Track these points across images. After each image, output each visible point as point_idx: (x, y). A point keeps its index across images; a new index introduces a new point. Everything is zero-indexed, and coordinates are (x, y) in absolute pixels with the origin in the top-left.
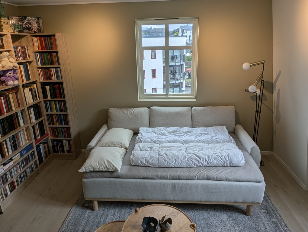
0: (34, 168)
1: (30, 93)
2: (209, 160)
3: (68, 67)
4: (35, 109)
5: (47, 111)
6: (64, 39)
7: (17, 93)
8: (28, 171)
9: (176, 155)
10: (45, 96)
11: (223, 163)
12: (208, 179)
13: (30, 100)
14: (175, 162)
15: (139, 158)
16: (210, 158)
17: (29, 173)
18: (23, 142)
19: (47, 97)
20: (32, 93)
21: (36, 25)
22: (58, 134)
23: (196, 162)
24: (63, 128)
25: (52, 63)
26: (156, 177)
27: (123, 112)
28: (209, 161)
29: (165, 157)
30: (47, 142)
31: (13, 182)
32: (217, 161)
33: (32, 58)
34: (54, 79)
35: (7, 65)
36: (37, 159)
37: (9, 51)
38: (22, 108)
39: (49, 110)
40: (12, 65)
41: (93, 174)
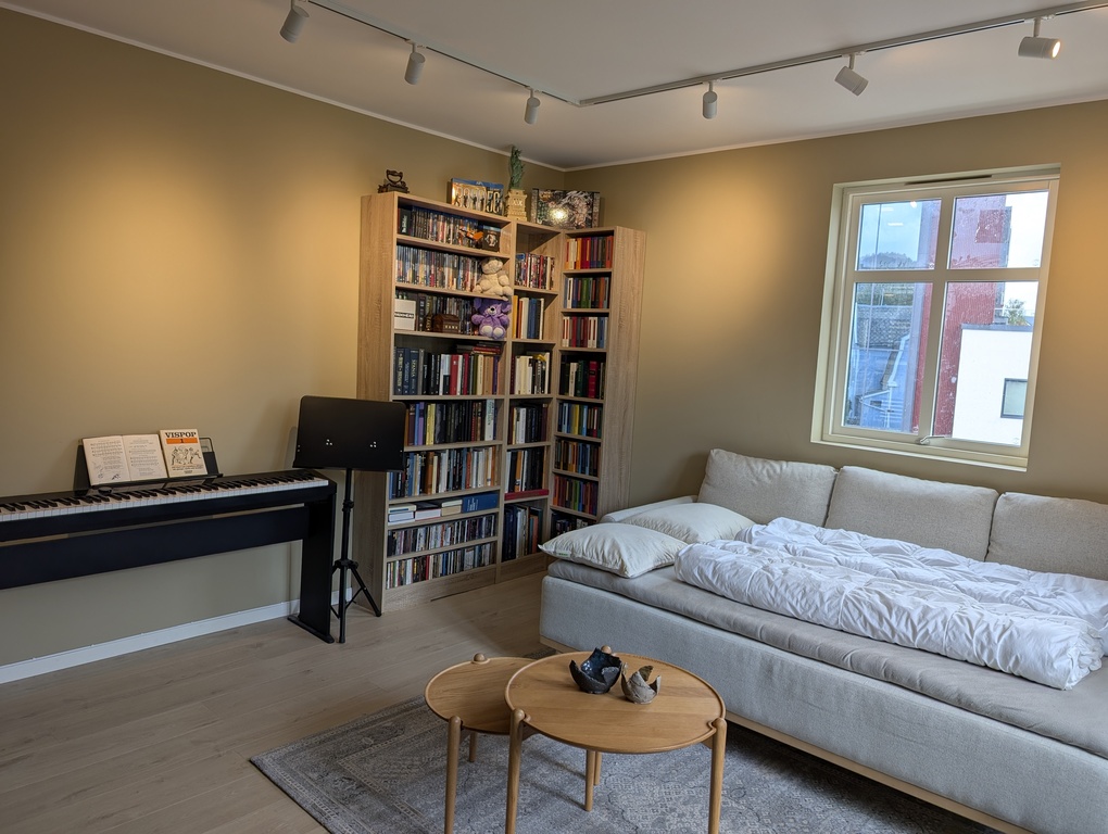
0: (486, 560)
1: (530, 369)
2: (920, 621)
3: (635, 318)
4: (532, 413)
5: (560, 429)
6: (638, 245)
7: (497, 358)
8: (469, 555)
9: (814, 580)
10: (564, 389)
11: (975, 648)
12: (891, 678)
13: (524, 388)
14: (802, 598)
15: (698, 558)
16: (929, 617)
17: (471, 563)
18: (479, 482)
19: (568, 391)
20: (534, 372)
21: (585, 210)
22: (570, 498)
23: (871, 615)
24: (585, 481)
25: (595, 304)
26: (723, 620)
27: (749, 465)
28: (920, 626)
29: (777, 576)
30: (542, 512)
31: (425, 559)
32: (950, 633)
33: (557, 289)
34: (592, 345)
35: (492, 290)
36: (499, 538)
37: (504, 260)
38: (498, 396)
39: (565, 427)
40: (500, 290)
41: (570, 569)
